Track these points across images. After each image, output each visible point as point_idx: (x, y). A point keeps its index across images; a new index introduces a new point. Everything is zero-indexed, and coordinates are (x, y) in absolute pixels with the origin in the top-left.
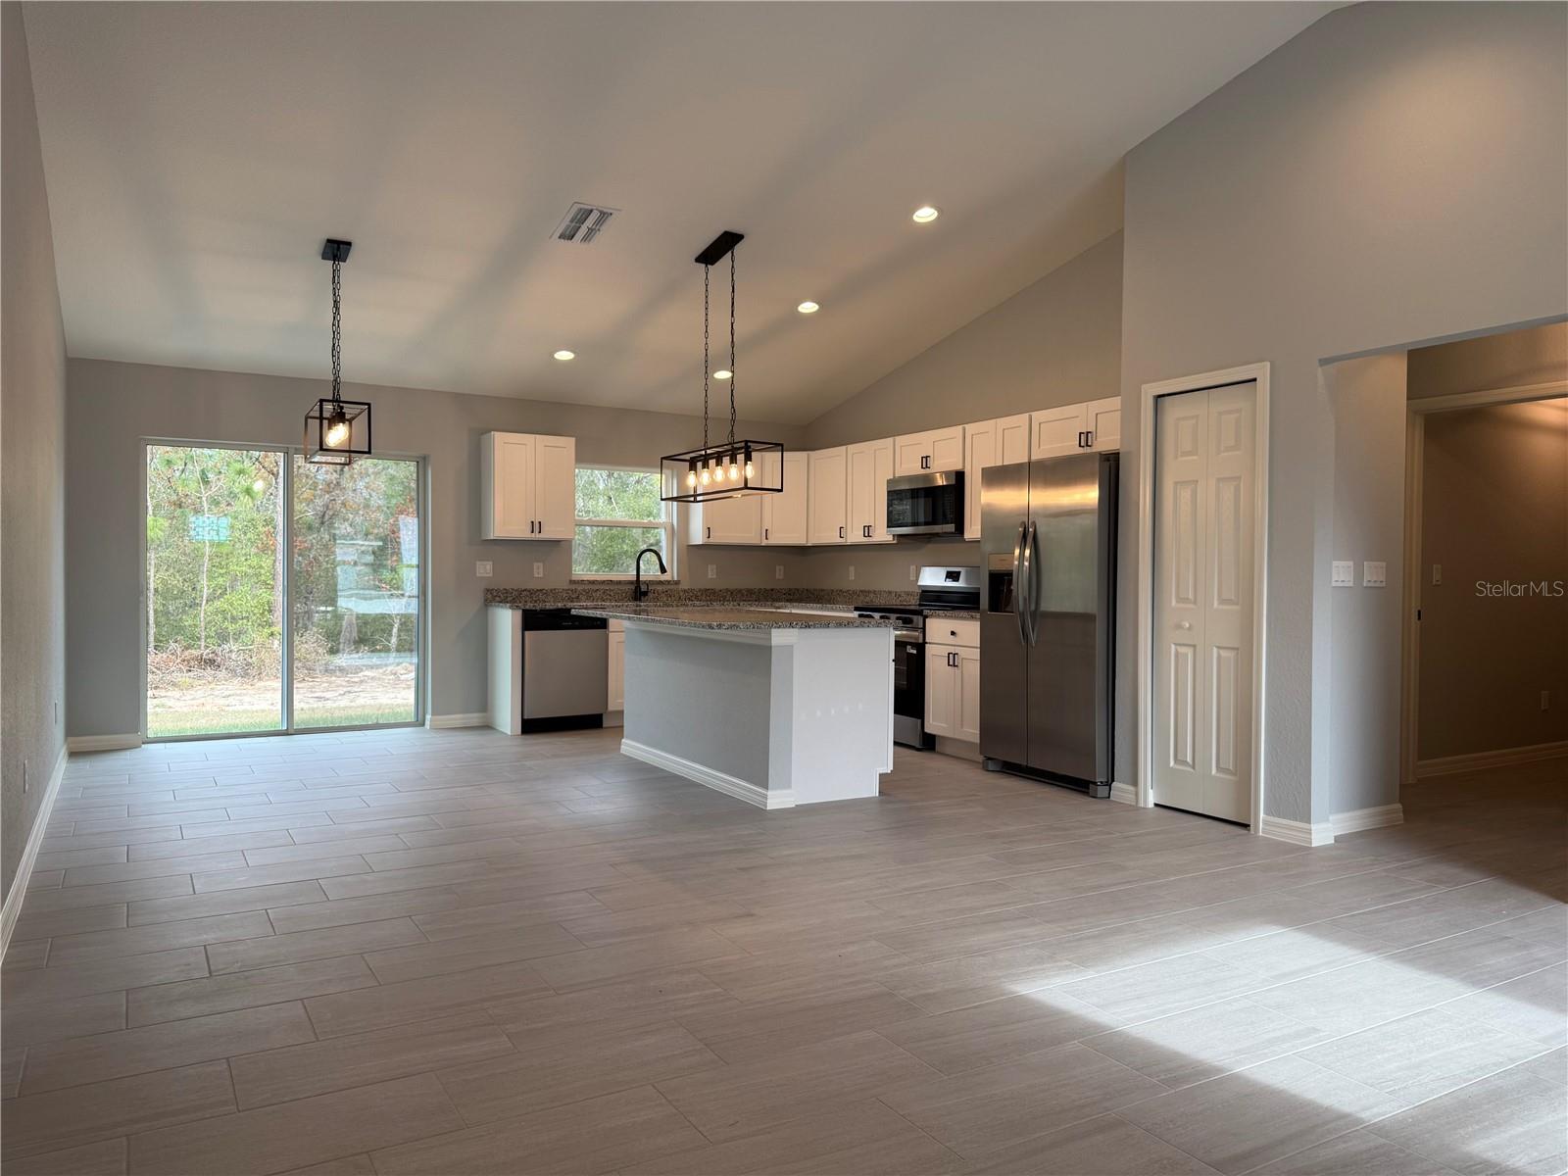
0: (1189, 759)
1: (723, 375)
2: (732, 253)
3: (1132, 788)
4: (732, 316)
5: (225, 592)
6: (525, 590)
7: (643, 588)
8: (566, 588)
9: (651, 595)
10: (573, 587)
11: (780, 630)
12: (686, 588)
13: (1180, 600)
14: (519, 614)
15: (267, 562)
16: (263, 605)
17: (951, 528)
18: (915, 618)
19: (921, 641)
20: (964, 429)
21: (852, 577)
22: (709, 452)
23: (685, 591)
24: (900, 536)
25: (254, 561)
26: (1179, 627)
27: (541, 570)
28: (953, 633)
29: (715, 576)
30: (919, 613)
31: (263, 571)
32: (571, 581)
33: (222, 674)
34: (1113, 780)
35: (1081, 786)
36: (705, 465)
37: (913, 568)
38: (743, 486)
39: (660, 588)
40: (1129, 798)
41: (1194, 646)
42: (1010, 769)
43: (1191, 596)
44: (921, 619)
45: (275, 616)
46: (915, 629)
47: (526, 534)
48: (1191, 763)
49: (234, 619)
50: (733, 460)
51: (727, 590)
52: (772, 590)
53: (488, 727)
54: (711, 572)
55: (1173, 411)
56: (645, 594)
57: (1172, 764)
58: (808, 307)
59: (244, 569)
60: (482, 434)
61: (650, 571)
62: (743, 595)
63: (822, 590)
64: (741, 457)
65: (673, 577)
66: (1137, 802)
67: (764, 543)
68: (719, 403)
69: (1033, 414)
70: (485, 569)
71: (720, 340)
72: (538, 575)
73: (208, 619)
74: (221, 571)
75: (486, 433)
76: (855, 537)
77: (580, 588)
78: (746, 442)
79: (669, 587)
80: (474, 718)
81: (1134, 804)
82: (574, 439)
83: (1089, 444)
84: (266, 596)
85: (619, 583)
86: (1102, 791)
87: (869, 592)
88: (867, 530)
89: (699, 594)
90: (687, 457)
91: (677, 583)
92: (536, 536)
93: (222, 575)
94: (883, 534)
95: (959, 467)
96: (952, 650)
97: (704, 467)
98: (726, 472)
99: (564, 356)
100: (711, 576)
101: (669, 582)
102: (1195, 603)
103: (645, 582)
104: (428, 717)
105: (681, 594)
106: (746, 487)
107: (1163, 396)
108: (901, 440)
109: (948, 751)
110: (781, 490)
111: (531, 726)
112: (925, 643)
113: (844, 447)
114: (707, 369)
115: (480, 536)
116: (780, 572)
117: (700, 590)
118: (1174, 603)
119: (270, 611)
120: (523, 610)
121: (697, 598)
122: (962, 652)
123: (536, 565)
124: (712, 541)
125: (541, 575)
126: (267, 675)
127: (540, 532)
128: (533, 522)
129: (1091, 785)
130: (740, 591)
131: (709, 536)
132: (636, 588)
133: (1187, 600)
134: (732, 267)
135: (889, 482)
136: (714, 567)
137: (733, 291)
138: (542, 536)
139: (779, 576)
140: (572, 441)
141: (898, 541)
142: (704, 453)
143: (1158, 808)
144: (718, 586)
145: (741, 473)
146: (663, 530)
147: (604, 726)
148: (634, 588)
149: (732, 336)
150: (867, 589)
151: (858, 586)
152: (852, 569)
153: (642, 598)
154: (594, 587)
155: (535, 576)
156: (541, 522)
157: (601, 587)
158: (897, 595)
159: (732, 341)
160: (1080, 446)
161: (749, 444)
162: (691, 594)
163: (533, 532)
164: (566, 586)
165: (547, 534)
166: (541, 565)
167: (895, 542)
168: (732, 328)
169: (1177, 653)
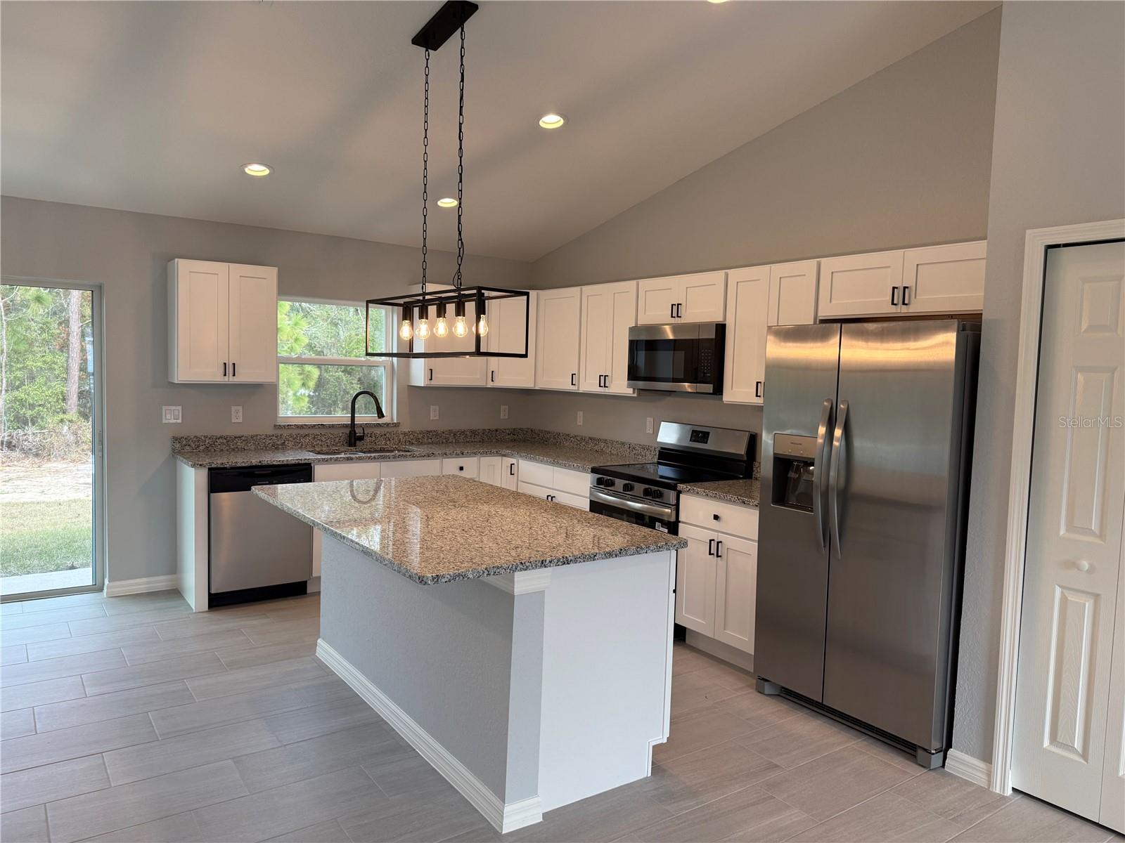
0: (1078, 744)
1: (448, 203)
2: (462, 30)
3: (981, 764)
4: (461, 114)
5: (22, 384)
6: (221, 437)
7: (359, 432)
8: (271, 433)
9: (367, 439)
10: (279, 432)
12: (407, 430)
13: (1070, 527)
14: (204, 473)
15: (60, 359)
16: (57, 394)
17: (709, 388)
18: (666, 491)
19: (673, 519)
20: (727, 275)
21: (580, 423)
22: (427, 297)
23: (405, 434)
24: (640, 390)
25: (49, 358)
26: (1072, 565)
27: (241, 414)
28: (716, 517)
29: (437, 418)
30: (674, 488)
31: (56, 367)
32: (275, 426)
33: (16, 454)
34: (949, 745)
35: (908, 749)
36: (424, 314)
37: (650, 420)
38: (473, 349)
39: (378, 431)
40: (978, 777)
41: (1096, 597)
43: (1094, 526)
44: (672, 494)
45: (69, 403)
46: (667, 505)
47: (218, 378)
48: (1080, 750)
49: (32, 406)
50: (460, 311)
51: (450, 431)
52: (497, 431)
53: (175, 593)
54: (434, 413)
55: (1071, 267)
56: (361, 438)
57: (1046, 743)
58: (551, 121)
59: (39, 364)
60: (169, 261)
61: (365, 416)
62: (466, 437)
63: (549, 432)
64: (470, 307)
65: (392, 418)
66: (989, 782)
67: (490, 385)
68: (442, 235)
69: (823, 260)
70: (172, 416)
71: (444, 158)
72: (238, 419)
73: (8, 406)
74: (19, 366)
75: (171, 260)
76: (589, 385)
77: (285, 433)
78: (480, 289)
79: (390, 430)
80: (160, 582)
81: (984, 785)
82: (277, 268)
83: (906, 302)
84: (57, 386)
85: (332, 426)
86: (936, 760)
87: (599, 440)
88: (603, 380)
89: (420, 436)
90: (401, 301)
91: (397, 425)
92: (230, 379)
93: (20, 369)
94: (620, 385)
95: (719, 319)
96: (714, 536)
97: (421, 317)
98: (451, 325)
99: (257, 170)
100: (434, 417)
101: (388, 425)
102: (1101, 536)
103: (361, 425)
104: (106, 582)
105: (401, 437)
106: (478, 353)
107: (1058, 246)
108: (646, 284)
110: (525, 356)
111: (218, 601)
112: (677, 521)
113: (578, 288)
114: (427, 194)
115: (167, 378)
116: (504, 413)
117: (421, 432)
118: (1062, 532)
119: (64, 399)
120: (209, 469)
121: (420, 443)
122: (728, 542)
123: (233, 408)
124: (434, 383)
125: (240, 420)
126: (56, 456)
127: (234, 375)
128: (225, 364)
129: (920, 752)
130: (463, 432)
131: (431, 379)
132: (350, 432)
133: (1088, 531)
134: (462, 47)
135: (631, 329)
136: (437, 407)
137: (462, 80)
138: (237, 380)
139: (504, 417)
140: (275, 270)
141: (639, 394)
142: (421, 298)
143: (1019, 797)
144: (440, 427)
145: (470, 329)
146: (383, 368)
147: (308, 592)
148: (348, 432)
149: (461, 141)
150: (597, 436)
151: (587, 433)
152: (580, 414)
153: (358, 443)
154: (302, 432)
155: (233, 421)
156: (234, 364)
157: (311, 431)
158: (632, 448)
159: (461, 148)
160: (893, 304)
161: (483, 291)
162: (411, 436)
163: (225, 375)
164: (270, 431)
165: (242, 378)
166: (240, 408)
167: (635, 395)
168: (460, 131)
169: (1064, 601)
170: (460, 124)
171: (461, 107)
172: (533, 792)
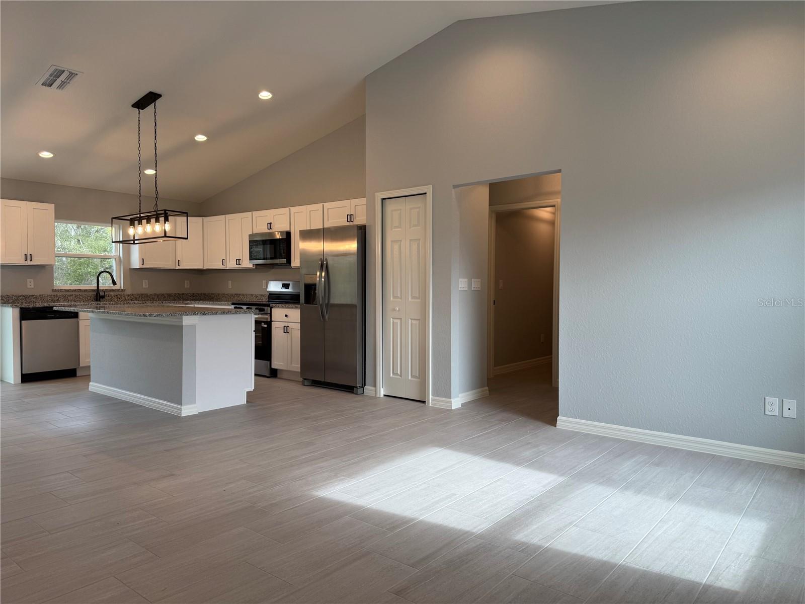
0: (399, 373)
1: (150, 172)
2: (155, 104)
3: (373, 388)
4: (155, 139)
6: (21, 296)
7: (102, 294)
9: (107, 298)
10: (55, 293)
11: (188, 316)
12: (129, 293)
13: (394, 297)
14: (17, 310)
17: (284, 261)
18: (266, 308)
19: (269, 320)
20: (290, 210)
21: (230, 287)
22: (142, 215)
23: (128, 295)
24: (257, 265)
26: (394, 310)
27: (32, 283)
28: (286, 316)
29: (147, 287)
30: (268, 305)
32: (53, 290)
34: (365, 385)
35: (350, 389)
36: (140, 223)
37: (264, 281)
38: (163, 235)
39: (112, 294)
40: (372, 394)
41: (401, 319)
42: (316, 383)
43: (399, 295)
44: (269, 308)
46: (266, 314)
47: (22, 262)
50: (157, 221)
51: (155, 295)
52: (183, 294)
54: (145, 284)
55: (391, 206)
56: (103, 297)
57: (391, 375)
58: (201, 138)
61: (105, 284)
62: (165, 297)
63: (213, 294)
64: (162, 219)
65: (121, 287)
66: (376, 394)
67: (178, 267)
68: (148, 188)
69: (325, 204)
71: (147, 152)
72: (31, 286)
76: (231, 265)
77: (59, 294)
78: (165, 211)
79: (118, 293)
81: (374, 395)
83: (352, 220)
85: (85, 291)
86: (360, 391)
87: (240, 295)
88: (238, 261)
89: (137, 297)
90: (129, 218)
91: (123, 290)
92: (28, 263)
94: (247, 264)
95: (288, 229)
96: (286, 324)
97: (139, 224)
98: (153, 227)
99: (46, 155)
100: (145, 286)
101: (118, 290)
102: (401, 298)
103: (102, 290)
105: (126, 297)
106: (165, 236)
107: (386, 199)
108: (256, 213)
109: (285, 376)
110: (187, 238)
111: (27, 378)
112: (271, 321)
113: (224, 216)
114: (140, 168)
116: (187, 285)
117: (138, 295)
118: (392, 299)
120: (21, 308)
121: (136, 299)
122: (291, 325)
123: (28, 280)
124: (145, 266)
127: (31, 261)
128: (26, 255)
129: (355, 388)
130: (163, 295)
131: (143, 264)
132: (97, 294)
133: (397, 297)
134: (155, 112)
135: (250, 236)
136: (147, 281)
137: (156, 125)
138: (32, 263)
139: (187, 286)
140: (52, 206)
141: (256, 267)
142: (139, 216)
143: (385, 397)
144: (149, 292)
145: (162, 228)
146: (114, 260)
147: (77, 375)
148: (95, 294)
149: (156, 150)
150: (239, 293)
151: (234, 292)
152: (230, 282)
153: (101, 300)
154: (69, 294)
155: (28, 287)
156: (31, 255)
157: (73, 293)
158: (256, 296)
159: (156, 153)
160: (348, 221)
161: (167, 212)
162: (132, 297)
163: (26, 260)
164: (50, 293)
165: (36, 262)
166: (32, 280)
167: (254, 268)
168: (155, 146)
169: (393, 322)
170: (155, 144)
171: (155, 137)
172: (193, 401)
